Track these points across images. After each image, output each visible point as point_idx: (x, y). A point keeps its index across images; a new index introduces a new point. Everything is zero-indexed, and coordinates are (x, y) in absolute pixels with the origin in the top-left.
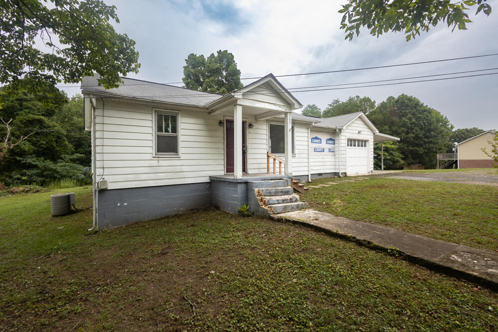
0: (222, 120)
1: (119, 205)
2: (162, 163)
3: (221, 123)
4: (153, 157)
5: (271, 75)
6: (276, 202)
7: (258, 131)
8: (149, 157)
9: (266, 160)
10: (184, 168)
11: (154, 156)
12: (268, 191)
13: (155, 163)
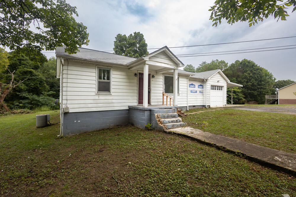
0: (137, 73)
1: (75, 121)
2: (101, 97)
3: (136, 75)
4: (96, 94)
5: (166, 47)
6: (168, 122)
7: (158, 80)
8: (94, 94)
9: (162, 97)
10: (114, 101)
11: (96, 93)
12: (163, 116)
13: (97, 97)
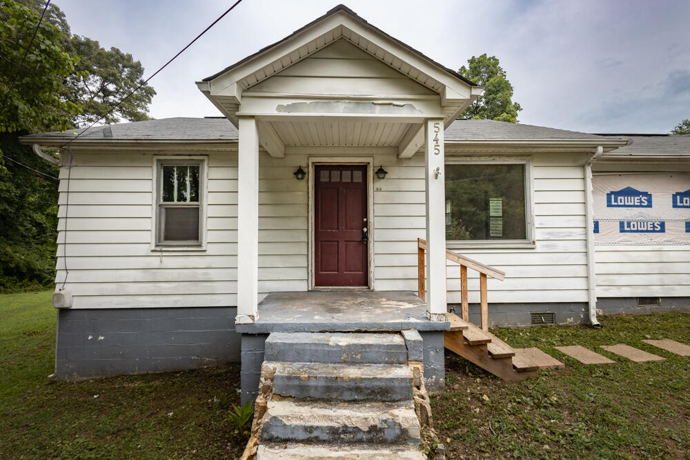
0: (303, 164)
1: (90, 338)
2: (169, 262)
3: (300, 173)
4: (152, 251)
7: (405, 185)
8: (145, 249)
9: (416, 257)
10: (213, 274)
11: (153, 248)
13: (154, 262)
